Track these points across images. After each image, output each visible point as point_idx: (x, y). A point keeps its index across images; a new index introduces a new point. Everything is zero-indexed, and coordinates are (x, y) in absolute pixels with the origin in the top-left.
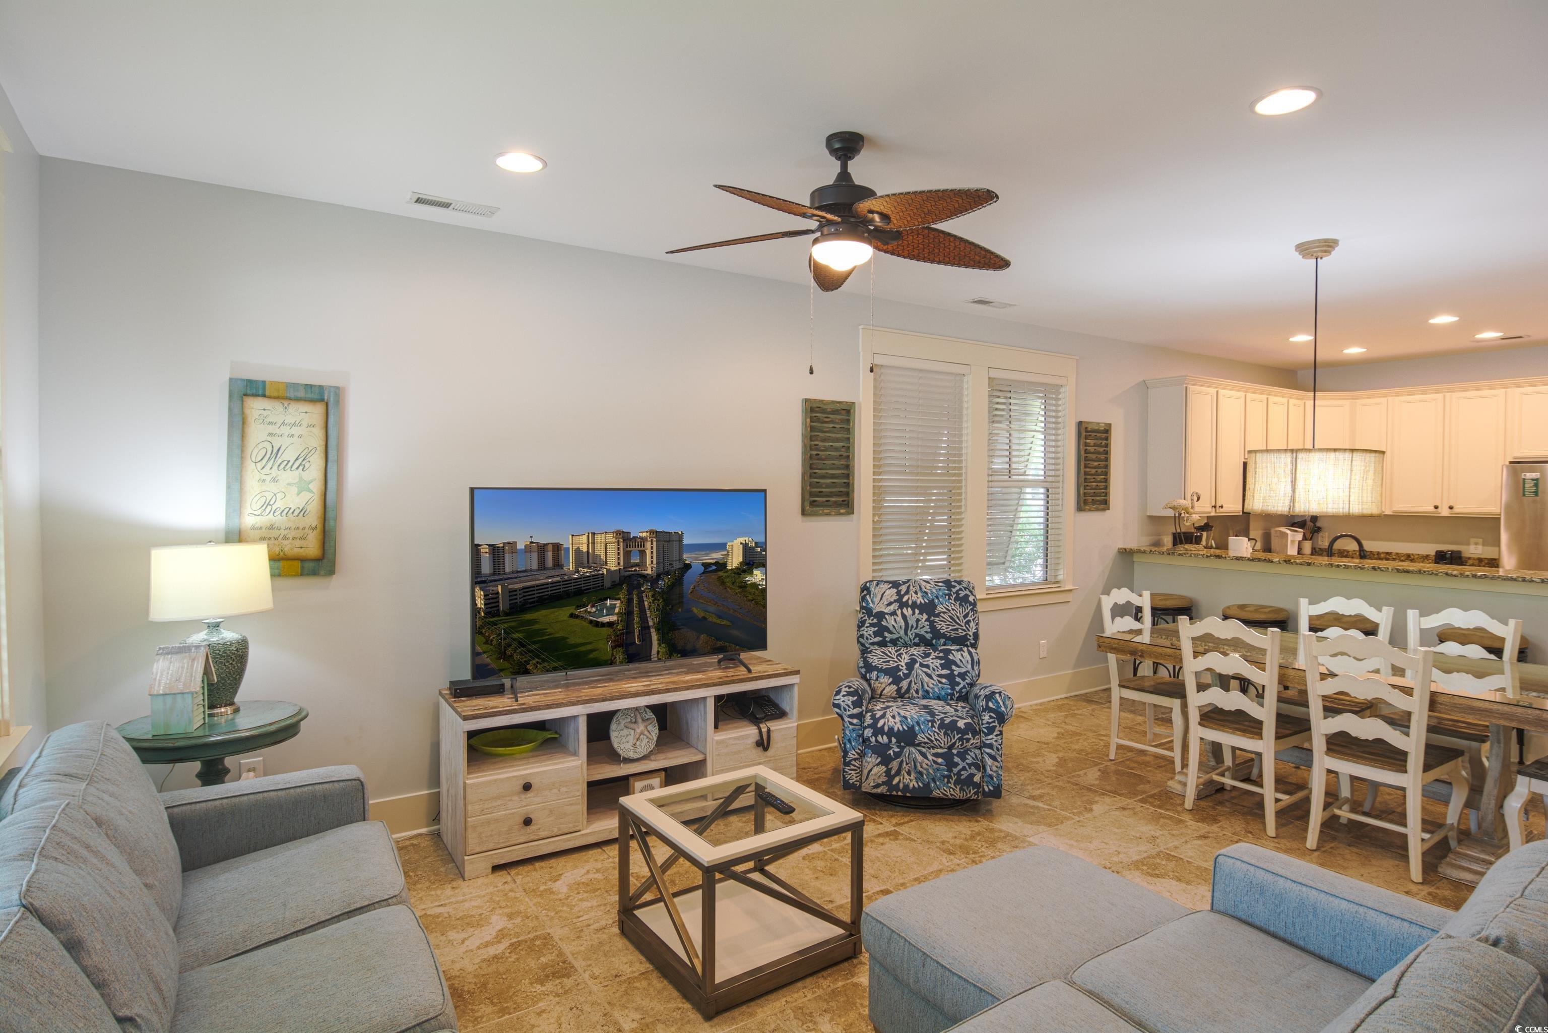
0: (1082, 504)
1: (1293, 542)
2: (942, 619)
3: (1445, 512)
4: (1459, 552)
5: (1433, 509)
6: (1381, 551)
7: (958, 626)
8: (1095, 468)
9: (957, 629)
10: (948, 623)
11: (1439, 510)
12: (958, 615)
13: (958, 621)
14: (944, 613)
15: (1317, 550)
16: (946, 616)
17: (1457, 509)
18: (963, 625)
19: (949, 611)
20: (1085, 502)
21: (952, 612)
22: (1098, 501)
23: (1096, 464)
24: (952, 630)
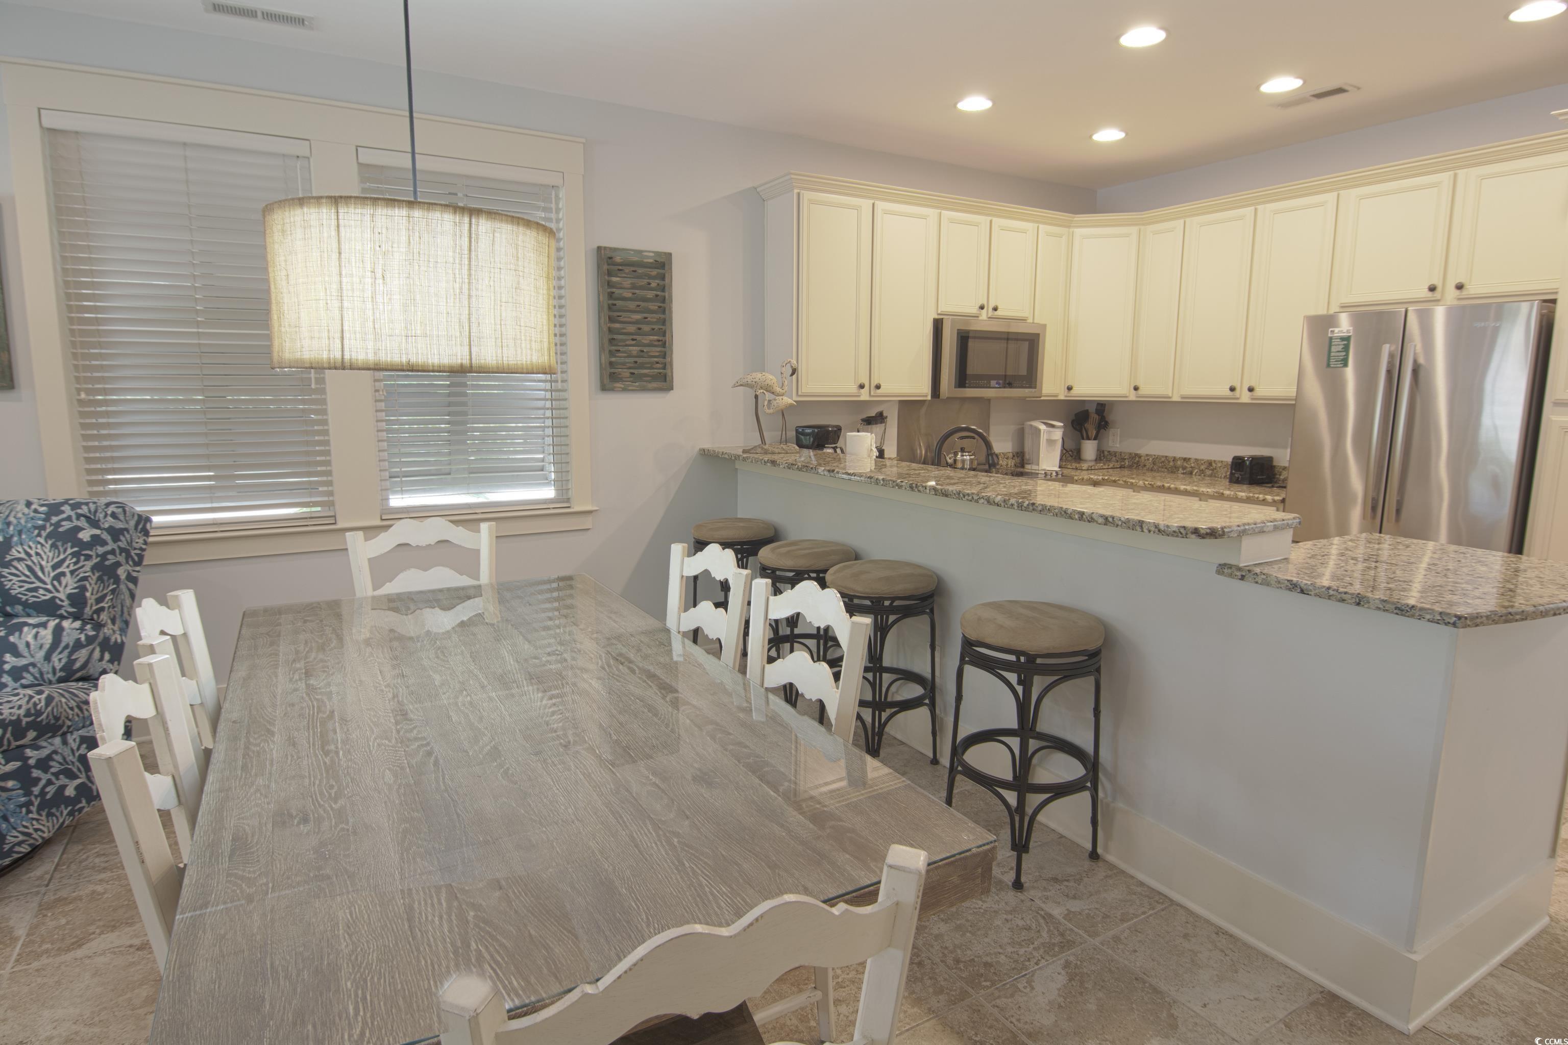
0: (606, 381)
1: (1051, 442)
2: (14, 571)
3: (1245, 398)
4: (1270, 459)
5: (1229, 393)
6: (1178, 455)
7: (38, 584)
8: (637, 322)
9: (35, 589)
10: (23, 578)
11: (1237, 393)
12: (44, 563)
13: (40, 574)
14: (20, 560)
15: (1106, 453)
16: (21, 566)
17: (1260, 392)
18: (48, 580)
19: (29, 555)
20: (614, 377)
21: (34, 558)
22: (646, 375)
23: (638, 317)
24: (29, 590)
